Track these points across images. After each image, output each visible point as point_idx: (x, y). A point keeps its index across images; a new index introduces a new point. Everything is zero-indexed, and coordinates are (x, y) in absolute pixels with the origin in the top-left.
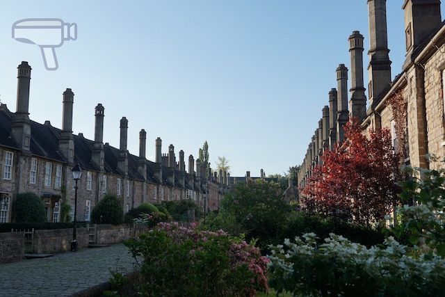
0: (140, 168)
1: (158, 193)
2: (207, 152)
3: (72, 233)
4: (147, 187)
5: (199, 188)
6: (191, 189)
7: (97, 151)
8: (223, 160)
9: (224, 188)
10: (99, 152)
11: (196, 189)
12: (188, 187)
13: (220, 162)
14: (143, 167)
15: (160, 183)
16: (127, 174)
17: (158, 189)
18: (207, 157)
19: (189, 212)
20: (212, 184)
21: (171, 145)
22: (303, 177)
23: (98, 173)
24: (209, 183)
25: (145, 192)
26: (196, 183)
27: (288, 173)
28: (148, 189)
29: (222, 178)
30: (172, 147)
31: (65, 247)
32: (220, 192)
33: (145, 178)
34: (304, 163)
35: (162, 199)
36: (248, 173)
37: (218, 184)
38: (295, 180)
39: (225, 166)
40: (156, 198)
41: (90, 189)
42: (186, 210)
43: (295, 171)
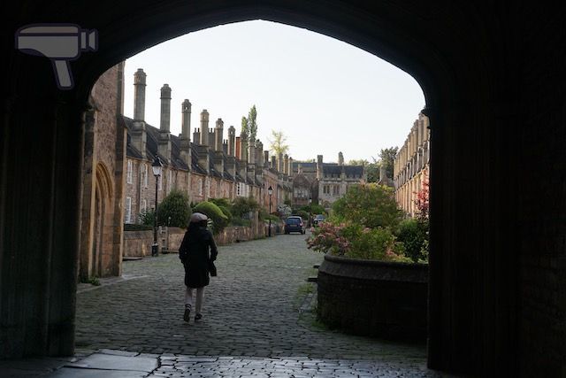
0: (183, 153)
1: (203, 187)
2: (254, 123)
3: (152, 236)
4: (192, 179)
5: (254, 180)
6: (243, 182)
7: (138, 133)
8: (279, 136)
9: (285, 179)
10: (141, 134)
11: (249, 182)
12: (239, 179)
13: (274, 139)
14: (187, 151)
15: (206, 174)
16: (169, 161)
17: (204, 182)
18: (254, 129)
19: (251, 214)
20: (270, 174)
21: (220, 120)
22: (402, 167)
23: (139, 162)
24: (265, 172)
25: (189, 186)
26: (250, 173)
27: (379, 159)
28: (192, 182)
29: (282, 164)
30: (220, 122)
31: (144, 251)
32: (279, 186)
33: (190, 167)
34: (406, 146)
35: (209, 196)
36: (320, 158)
37: (277, 174)
38: (390, 170)
39: (282, 146)
40: (200, 194)
41: (131, 183)
42: (246, 212)
43: (389, 155)
